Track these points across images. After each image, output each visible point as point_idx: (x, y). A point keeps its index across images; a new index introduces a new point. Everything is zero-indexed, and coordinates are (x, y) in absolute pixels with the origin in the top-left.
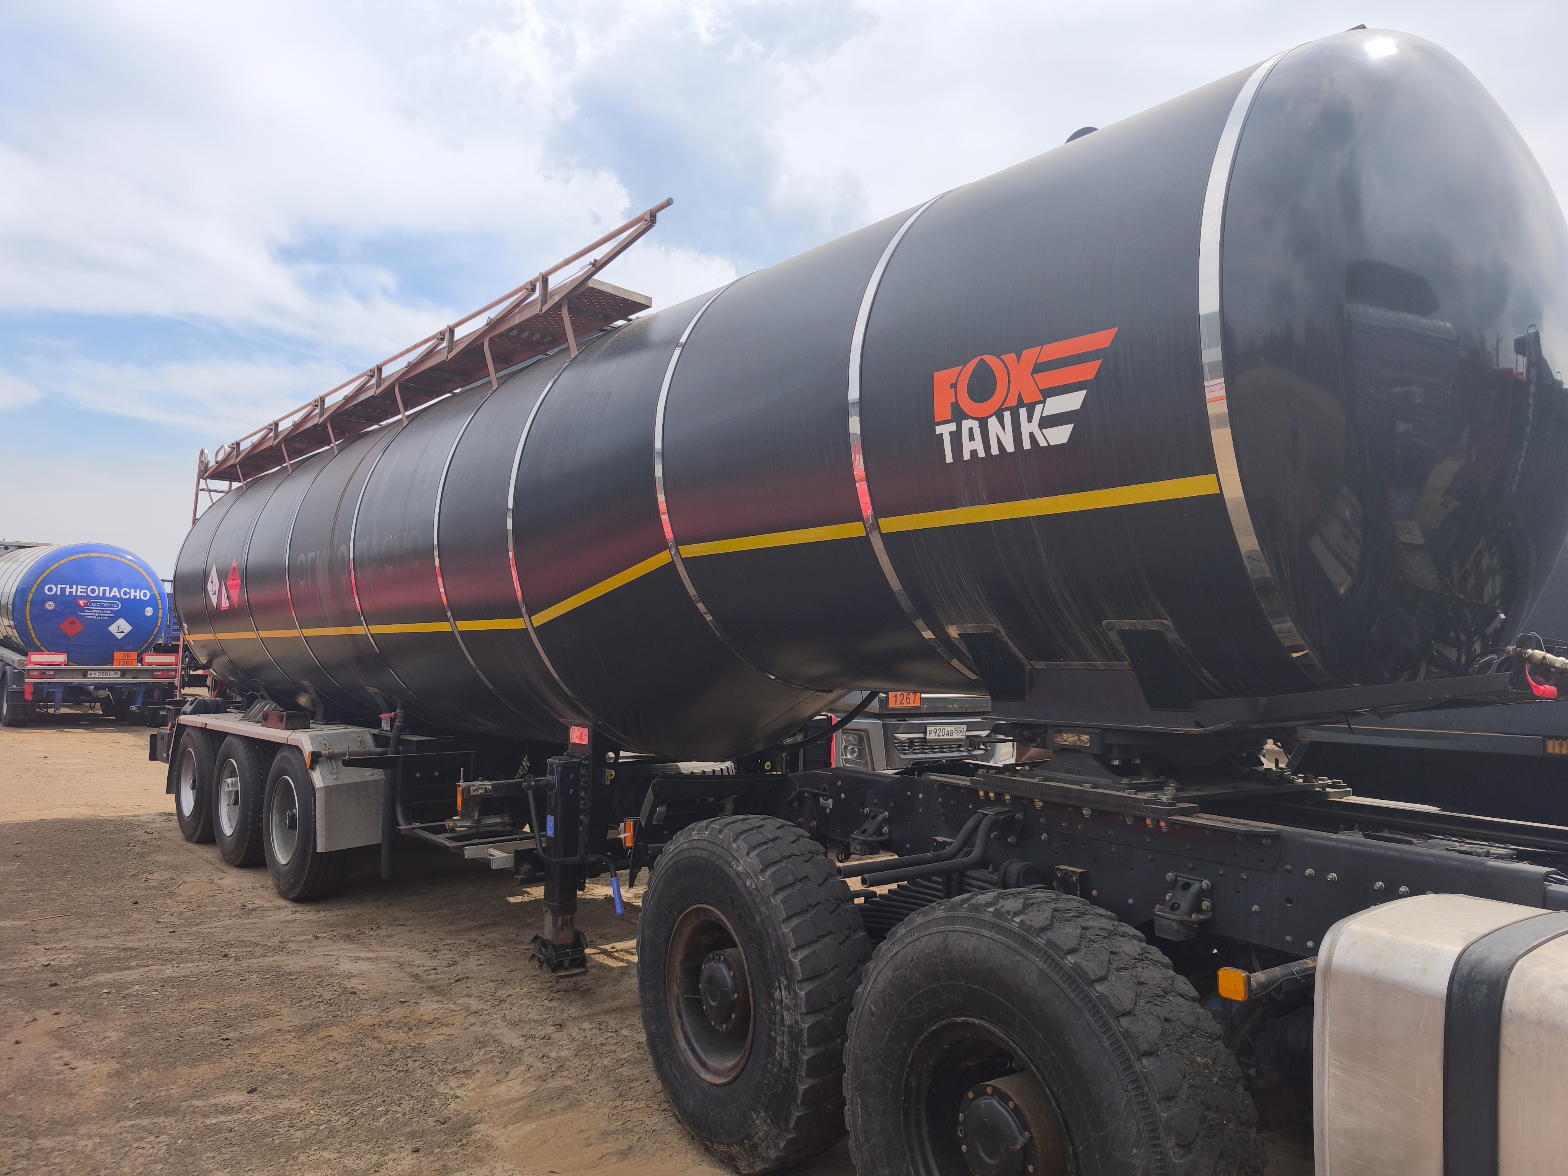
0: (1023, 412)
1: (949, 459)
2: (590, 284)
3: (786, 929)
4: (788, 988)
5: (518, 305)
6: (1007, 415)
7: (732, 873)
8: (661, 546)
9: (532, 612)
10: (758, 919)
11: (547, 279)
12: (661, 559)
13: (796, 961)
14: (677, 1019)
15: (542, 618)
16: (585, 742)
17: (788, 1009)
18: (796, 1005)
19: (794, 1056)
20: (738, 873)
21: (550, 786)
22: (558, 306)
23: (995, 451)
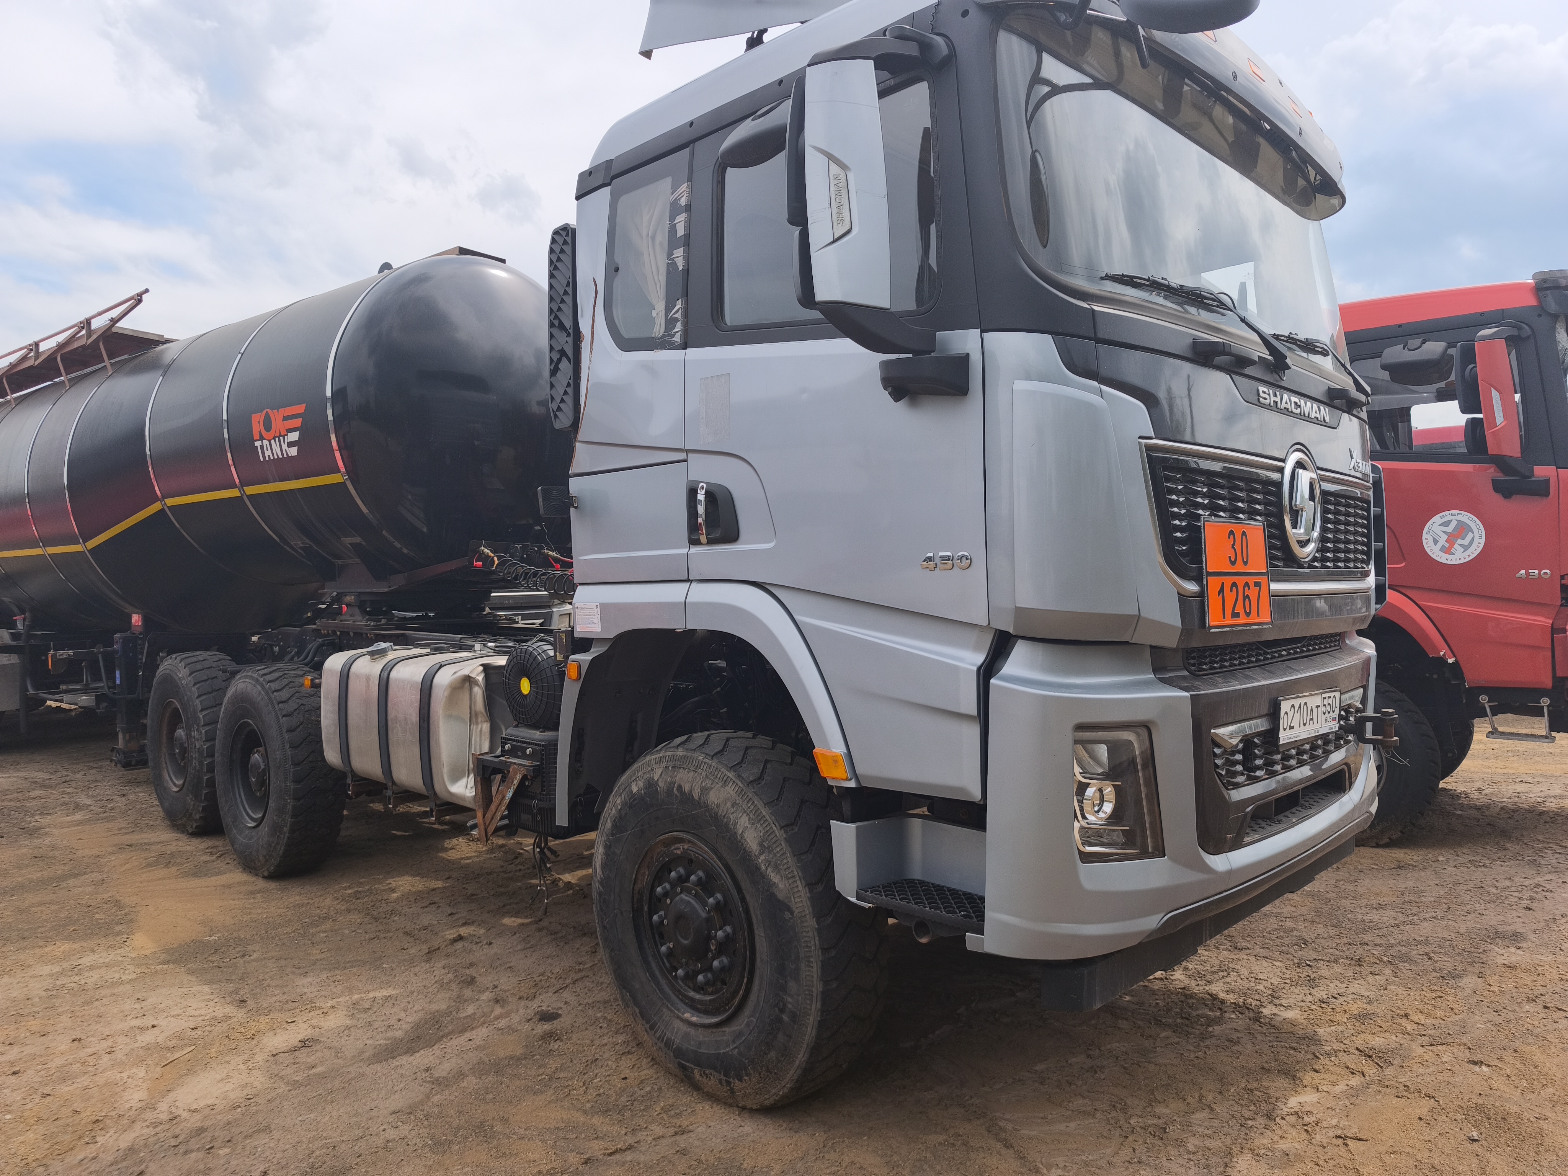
0: (281, 438)
1: (262, 460)
2: (114, 330)
3: (197, 702)
4: (197, 730)
5: (74, 336)
6: (277, 439)
7: (177, 678)
8: (156, 499)
9: (85, 541)
10: (186, 698)
11: (90, 323)
12: (156, 507)
13: (201, 716)
14: (164, 765)
15: (93, 543)
16: (140, 624)
17: (198, 740)
18: (201, 738)
19: (201, 763)
20: (179, 678)
21: (115, 652)
22: (96, 341)
23: (276, 457)
